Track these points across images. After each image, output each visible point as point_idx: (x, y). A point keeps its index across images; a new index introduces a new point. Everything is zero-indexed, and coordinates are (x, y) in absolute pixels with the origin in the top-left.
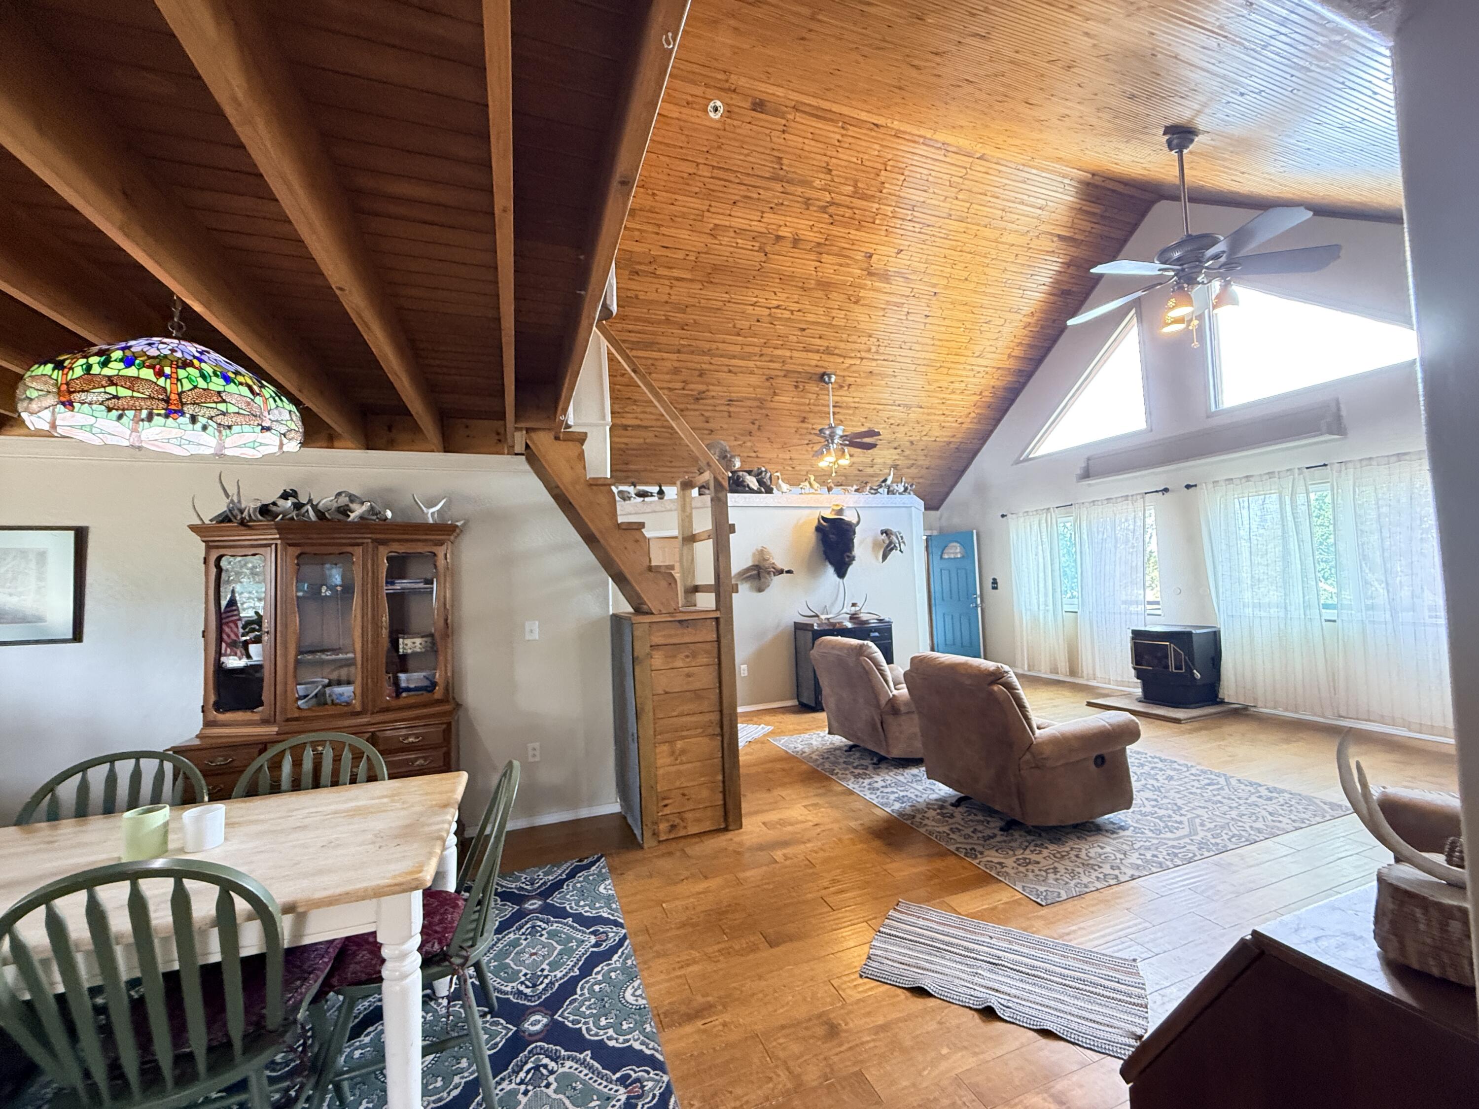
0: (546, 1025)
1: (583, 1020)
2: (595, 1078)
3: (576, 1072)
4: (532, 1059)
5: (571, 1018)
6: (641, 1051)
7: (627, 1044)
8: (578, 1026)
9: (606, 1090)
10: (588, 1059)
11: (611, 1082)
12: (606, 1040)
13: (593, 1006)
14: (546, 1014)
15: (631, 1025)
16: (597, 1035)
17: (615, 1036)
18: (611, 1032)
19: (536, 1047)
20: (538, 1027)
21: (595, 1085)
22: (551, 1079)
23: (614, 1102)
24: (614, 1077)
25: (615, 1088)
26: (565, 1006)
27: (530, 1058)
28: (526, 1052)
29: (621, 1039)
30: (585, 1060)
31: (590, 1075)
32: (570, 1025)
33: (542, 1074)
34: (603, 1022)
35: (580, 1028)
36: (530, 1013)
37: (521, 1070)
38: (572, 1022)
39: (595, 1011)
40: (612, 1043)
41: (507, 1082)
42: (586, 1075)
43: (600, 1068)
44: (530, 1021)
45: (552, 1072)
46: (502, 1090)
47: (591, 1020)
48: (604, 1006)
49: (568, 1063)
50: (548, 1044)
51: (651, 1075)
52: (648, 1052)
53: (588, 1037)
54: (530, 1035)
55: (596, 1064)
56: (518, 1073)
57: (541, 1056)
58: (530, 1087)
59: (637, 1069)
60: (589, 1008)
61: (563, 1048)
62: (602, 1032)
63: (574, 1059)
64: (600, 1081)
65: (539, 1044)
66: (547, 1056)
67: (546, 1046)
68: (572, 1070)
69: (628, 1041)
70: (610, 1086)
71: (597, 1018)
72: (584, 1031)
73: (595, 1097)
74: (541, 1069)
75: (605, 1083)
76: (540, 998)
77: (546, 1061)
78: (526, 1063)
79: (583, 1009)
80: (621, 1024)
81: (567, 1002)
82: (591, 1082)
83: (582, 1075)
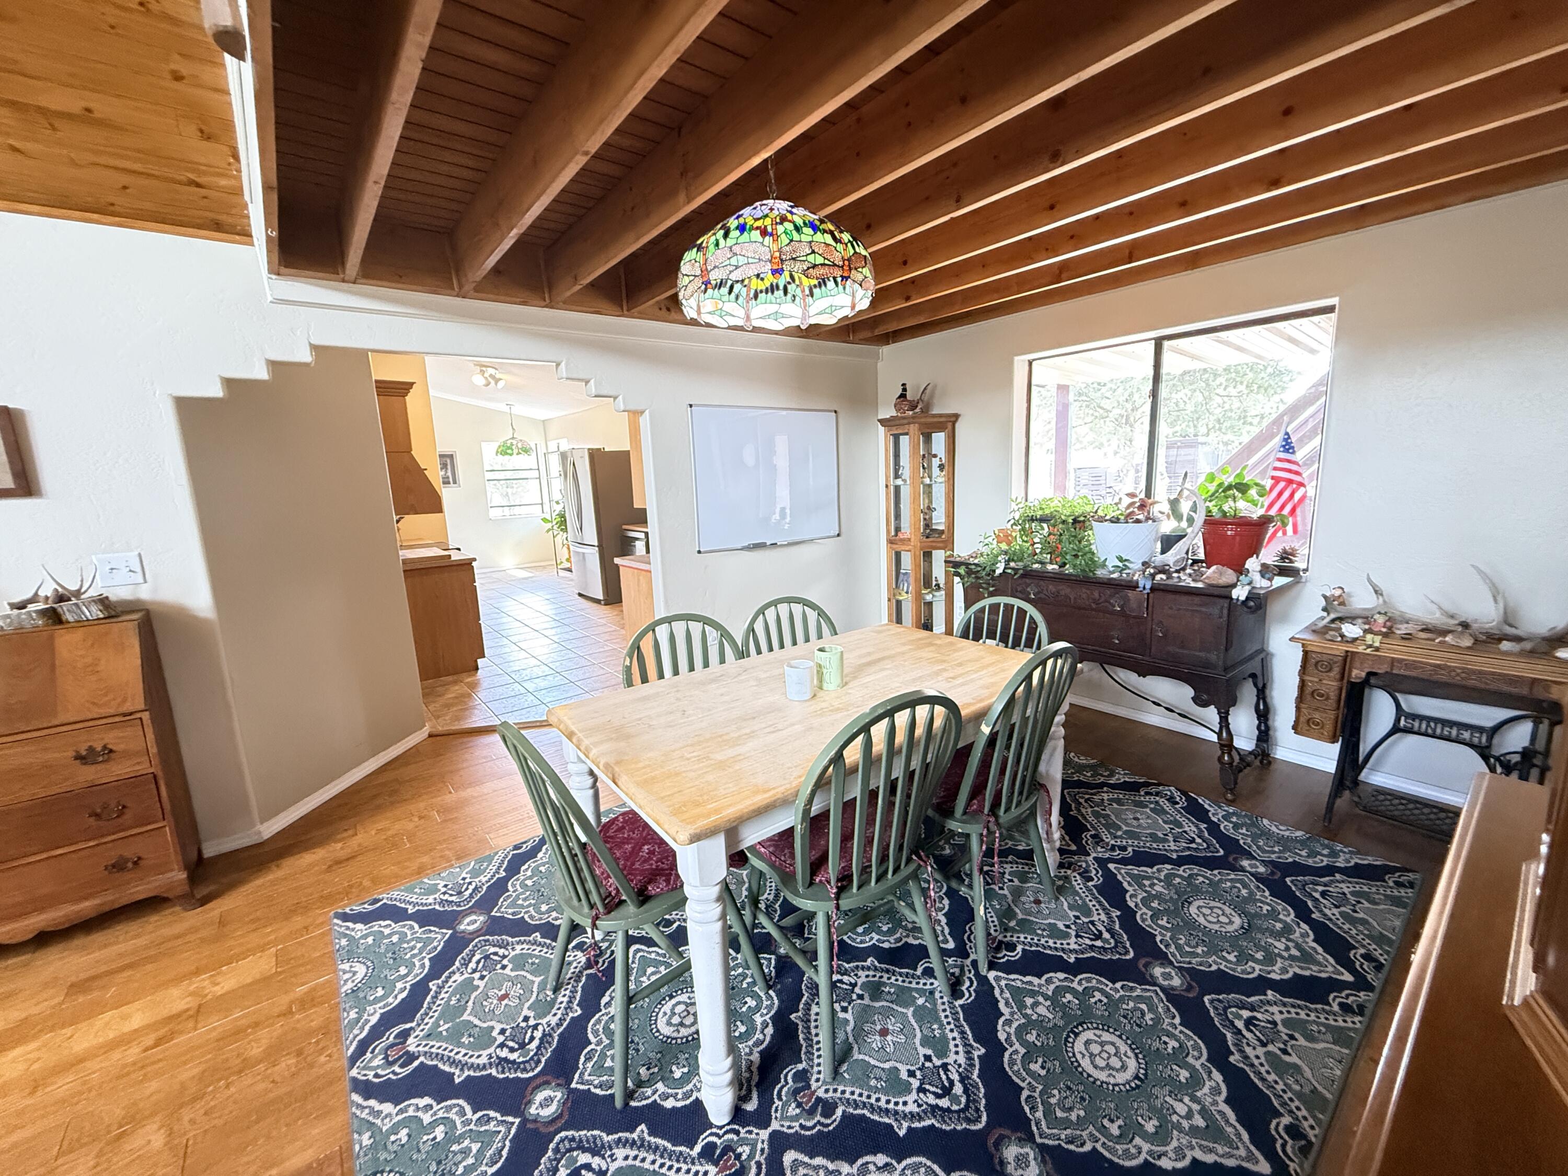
0: (530, 1102)
1: (472, 1126)
2: (446, 1053)
3: (471, 1053)
4: (532, 1053)
5: (492, 1126)
6: (381, 1102)
7: (402, 1106)
8: (480, 1114)
9: (431, 1043)
10: (457, 1072)
11: (426, 1053)
12: (434, 1104)
13: (459, 1157)
14: (535, 1121)
15: (393, 1138)
16: (449, 1109)
17: (420, 1114)
18: (427, 1118)
19: (533, 1070)
20: (540, 1096)
21: (445, 1045)
22: (501, 1039)
23: (422, 1034)
24: (422, 1059)
25: (420, 1048)
26: (508, 1143)
27: (536, 1054)
28: (543, 1060)
29: (411, 1112)
30: (462, 1070)
31: (452, 1054)
32: (492, 1114)
33: (513, 1040)
34: (439, 1132)
35: (474, 1113)
36: (560, 1116)
37: (541, 1039)
38: (490, 1119)
39: (455, 1148)
40: (427, 1100)
41: (553, 1023)
42: (458, 1053)
43: (441, 1066)
44: (555, 1103)
45: (502, 1045)
46: (555, 1015)
47: (460, 1130)
48: (439, 1163)
49: (483, 1060)
50: (518, 1078)
51: (373, 1073)
52: (372, 1103)
53: (461, 1102)
54: (547, 1083)
55: (446, 1068)
56: (544, 1035)
57: (521, 1059)
58: (523, 1024)
59: (391, 1076)
60: (466, 1152)
61: (495, 1078)
62: (441, 1114)
63: (478, 1068)
64: (440, 1051)
65: (531, 1074)
66: (514, 1062)
67: (519, 1075)
68: (476, 1054)
69: (401, 1111)
70: (426, 1049)
71: (451, 1138)
72: (468, 1109)
73: (444, 1033)
74: (516, 1046)
75: (433, 1050)
76: (557, 1150)
77: (513, 1056)
78: (539, 1048)
79: (475, 1147)
80: (409, 1136)
81: (505, 1153)
82: (450, 1047)
83: (463, 1051)
